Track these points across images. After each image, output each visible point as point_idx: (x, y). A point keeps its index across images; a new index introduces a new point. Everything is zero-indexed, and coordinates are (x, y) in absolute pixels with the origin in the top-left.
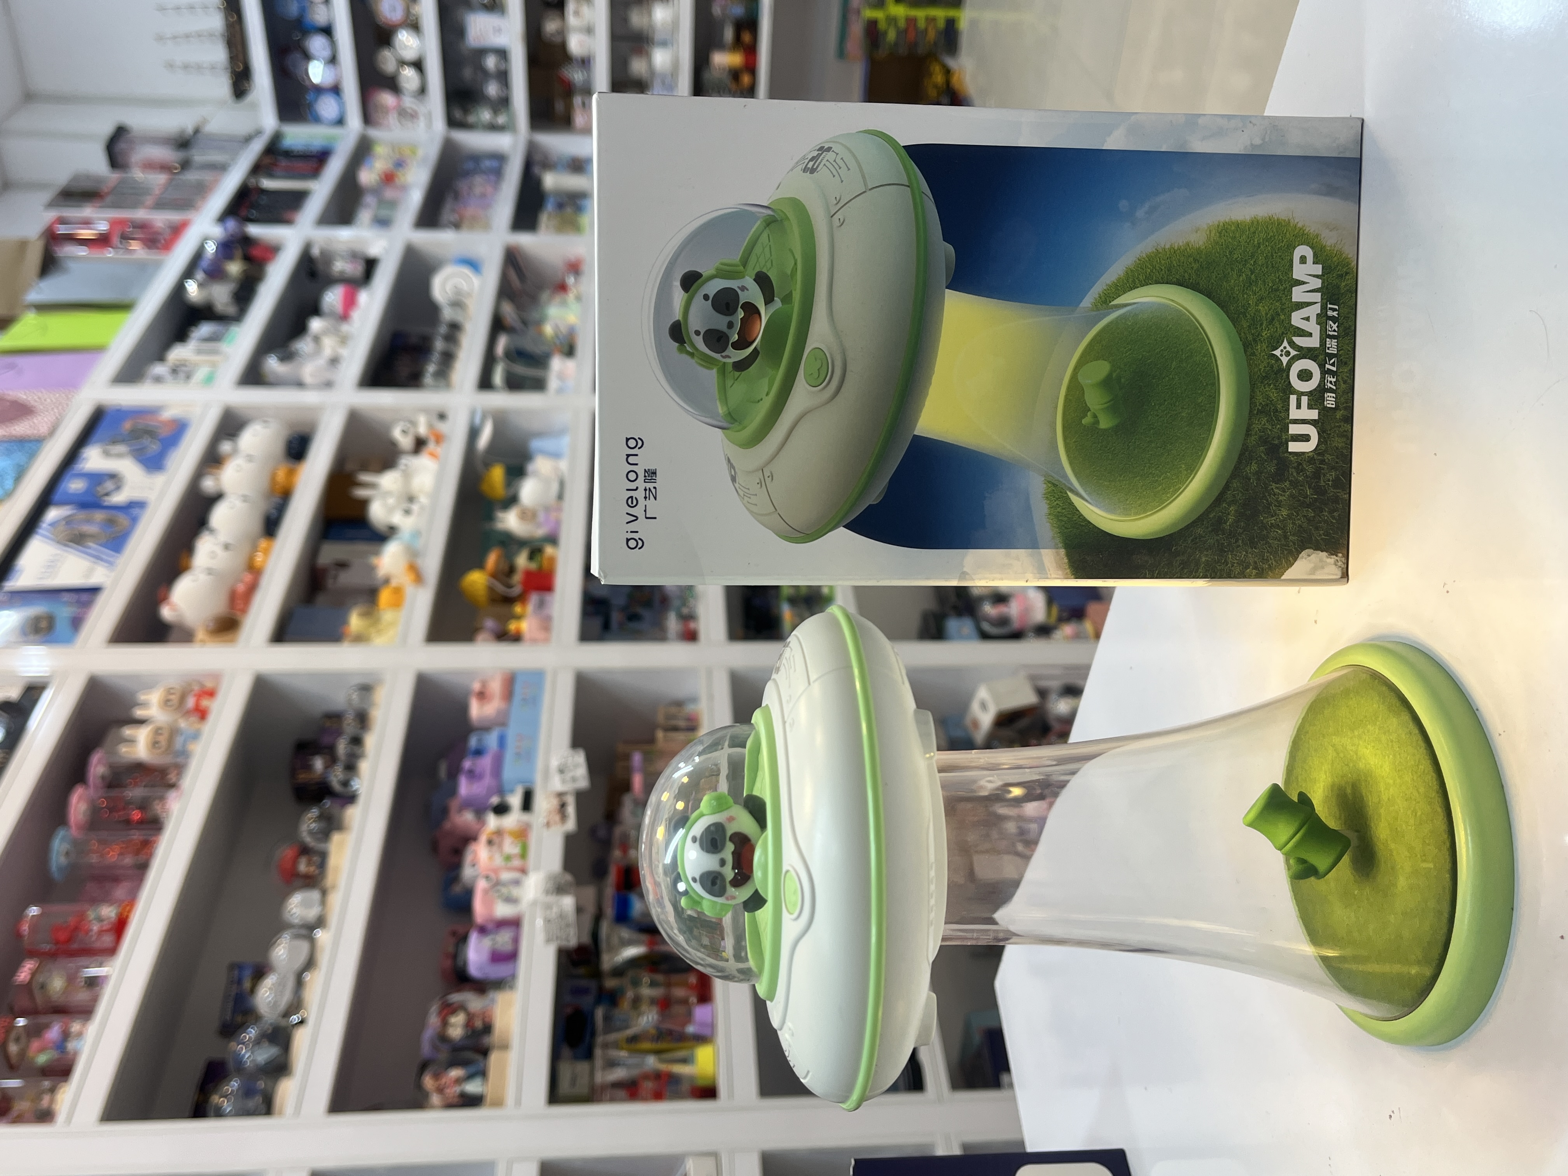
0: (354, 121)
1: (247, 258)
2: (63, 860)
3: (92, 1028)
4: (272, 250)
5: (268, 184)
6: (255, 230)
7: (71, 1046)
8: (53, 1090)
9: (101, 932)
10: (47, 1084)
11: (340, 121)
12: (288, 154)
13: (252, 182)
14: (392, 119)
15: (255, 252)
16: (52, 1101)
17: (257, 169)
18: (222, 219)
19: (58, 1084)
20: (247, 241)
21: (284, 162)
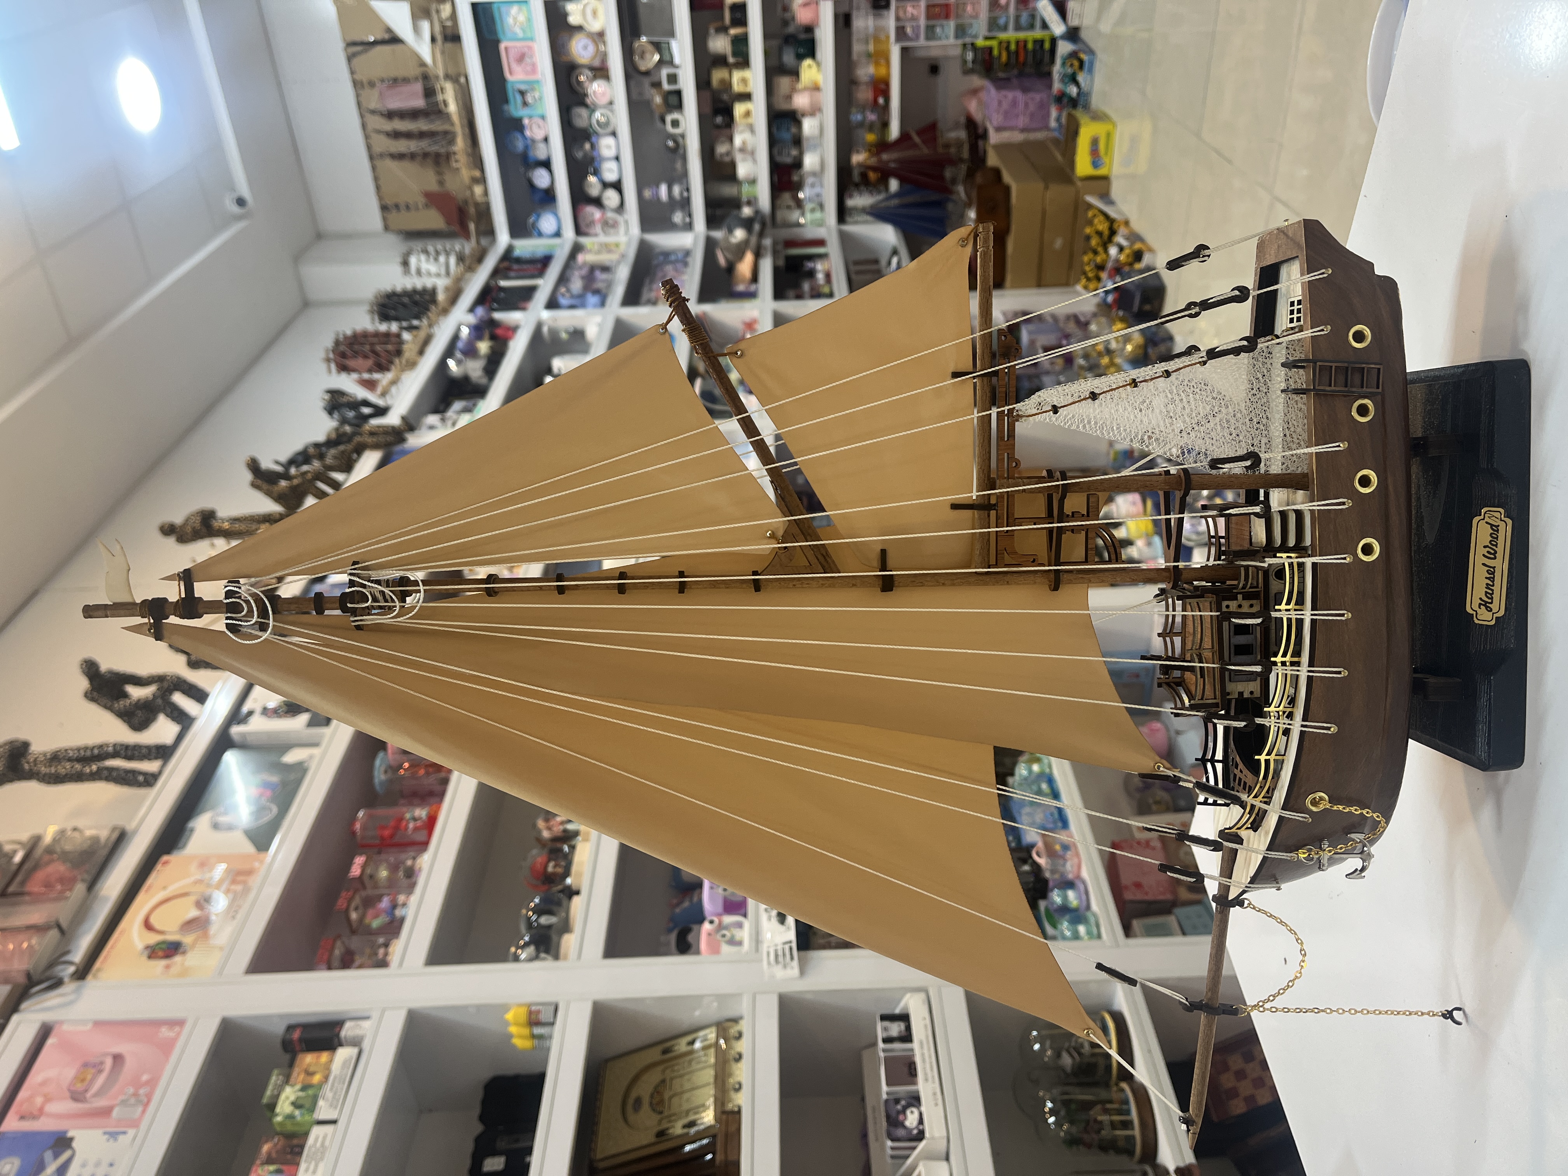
0: (569, 233)
1: (493, 337)
2: (383, 777)
3: (414, 899)
4: (513, 329)
5: (503, 283)
6: (498, 316)
7: (398, 912)
8: (386, 945)
9: (416, 829)
10: (381, 940)
11: (558, 234)
12: (518, 260)
13: (493, 283)
14: (598, 229)
15: (499, 332)
16: (386, 954)
17: (497, 273)
18: (472, 310)
19: (390, 940)
20: (492, 324)
21: (515, 267)
